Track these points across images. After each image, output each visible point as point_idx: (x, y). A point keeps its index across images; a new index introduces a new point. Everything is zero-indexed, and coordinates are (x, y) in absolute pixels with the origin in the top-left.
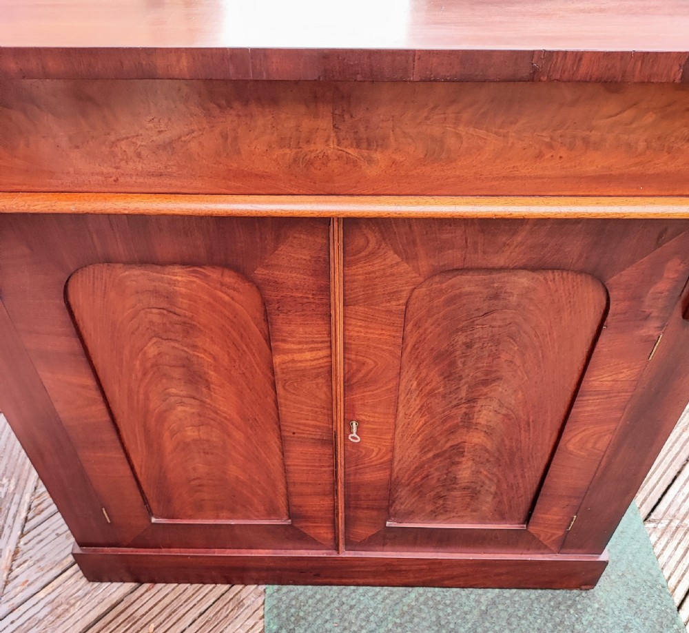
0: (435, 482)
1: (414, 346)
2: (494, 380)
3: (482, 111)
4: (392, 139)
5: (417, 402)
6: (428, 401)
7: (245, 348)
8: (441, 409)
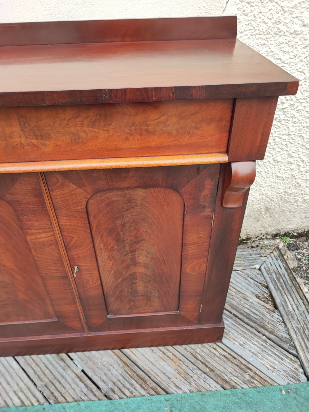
0: (126, 293)
1: (97, 227)
2: (141, 241)
3: (93, 120)
4: (52, 134)
5: (106, 254)
6: (112, 253)
7: (11, 233)
8: (119, 257)
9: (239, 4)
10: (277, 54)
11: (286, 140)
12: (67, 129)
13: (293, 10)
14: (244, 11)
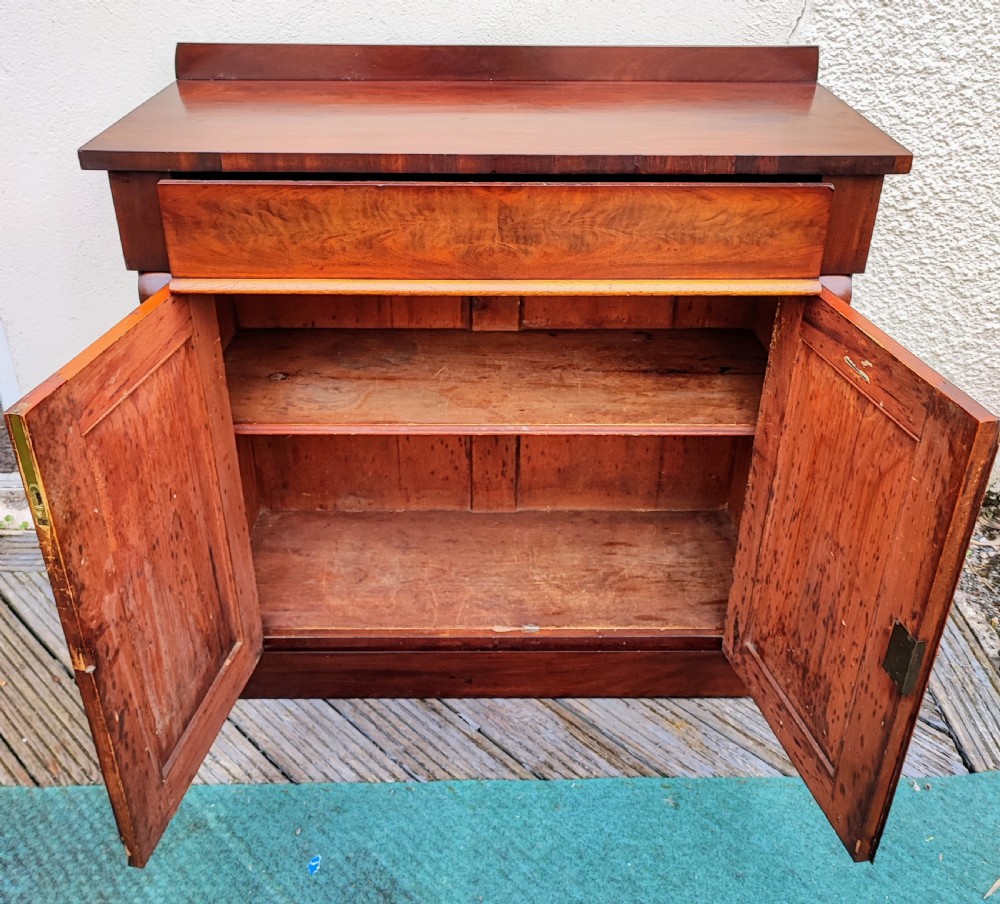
9: (820, 21)
10: (892, 108)
11: (917, 275)
12: (568, 228)
13: (920, 32)
14: (830, 33)
